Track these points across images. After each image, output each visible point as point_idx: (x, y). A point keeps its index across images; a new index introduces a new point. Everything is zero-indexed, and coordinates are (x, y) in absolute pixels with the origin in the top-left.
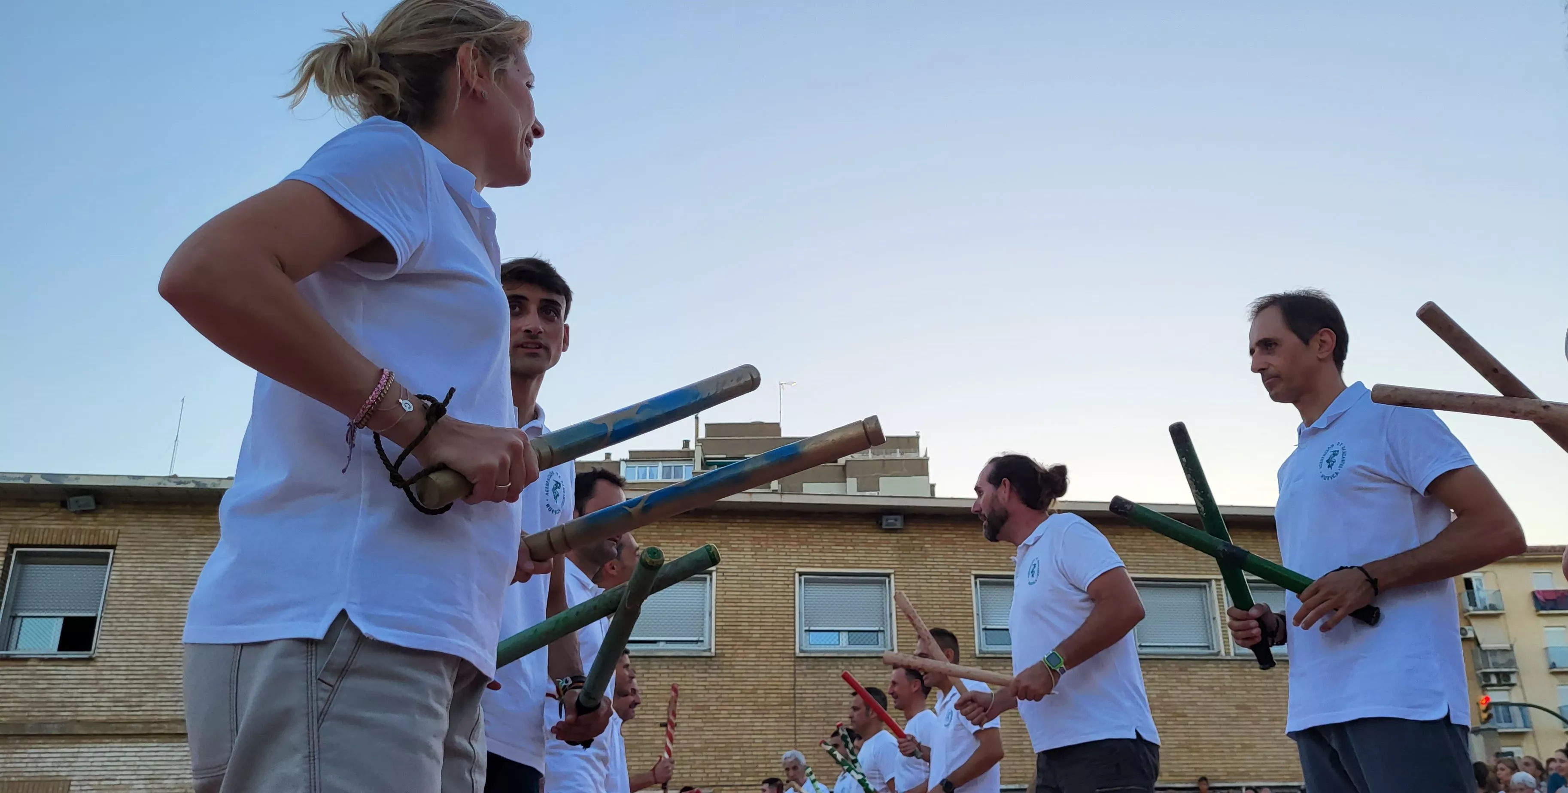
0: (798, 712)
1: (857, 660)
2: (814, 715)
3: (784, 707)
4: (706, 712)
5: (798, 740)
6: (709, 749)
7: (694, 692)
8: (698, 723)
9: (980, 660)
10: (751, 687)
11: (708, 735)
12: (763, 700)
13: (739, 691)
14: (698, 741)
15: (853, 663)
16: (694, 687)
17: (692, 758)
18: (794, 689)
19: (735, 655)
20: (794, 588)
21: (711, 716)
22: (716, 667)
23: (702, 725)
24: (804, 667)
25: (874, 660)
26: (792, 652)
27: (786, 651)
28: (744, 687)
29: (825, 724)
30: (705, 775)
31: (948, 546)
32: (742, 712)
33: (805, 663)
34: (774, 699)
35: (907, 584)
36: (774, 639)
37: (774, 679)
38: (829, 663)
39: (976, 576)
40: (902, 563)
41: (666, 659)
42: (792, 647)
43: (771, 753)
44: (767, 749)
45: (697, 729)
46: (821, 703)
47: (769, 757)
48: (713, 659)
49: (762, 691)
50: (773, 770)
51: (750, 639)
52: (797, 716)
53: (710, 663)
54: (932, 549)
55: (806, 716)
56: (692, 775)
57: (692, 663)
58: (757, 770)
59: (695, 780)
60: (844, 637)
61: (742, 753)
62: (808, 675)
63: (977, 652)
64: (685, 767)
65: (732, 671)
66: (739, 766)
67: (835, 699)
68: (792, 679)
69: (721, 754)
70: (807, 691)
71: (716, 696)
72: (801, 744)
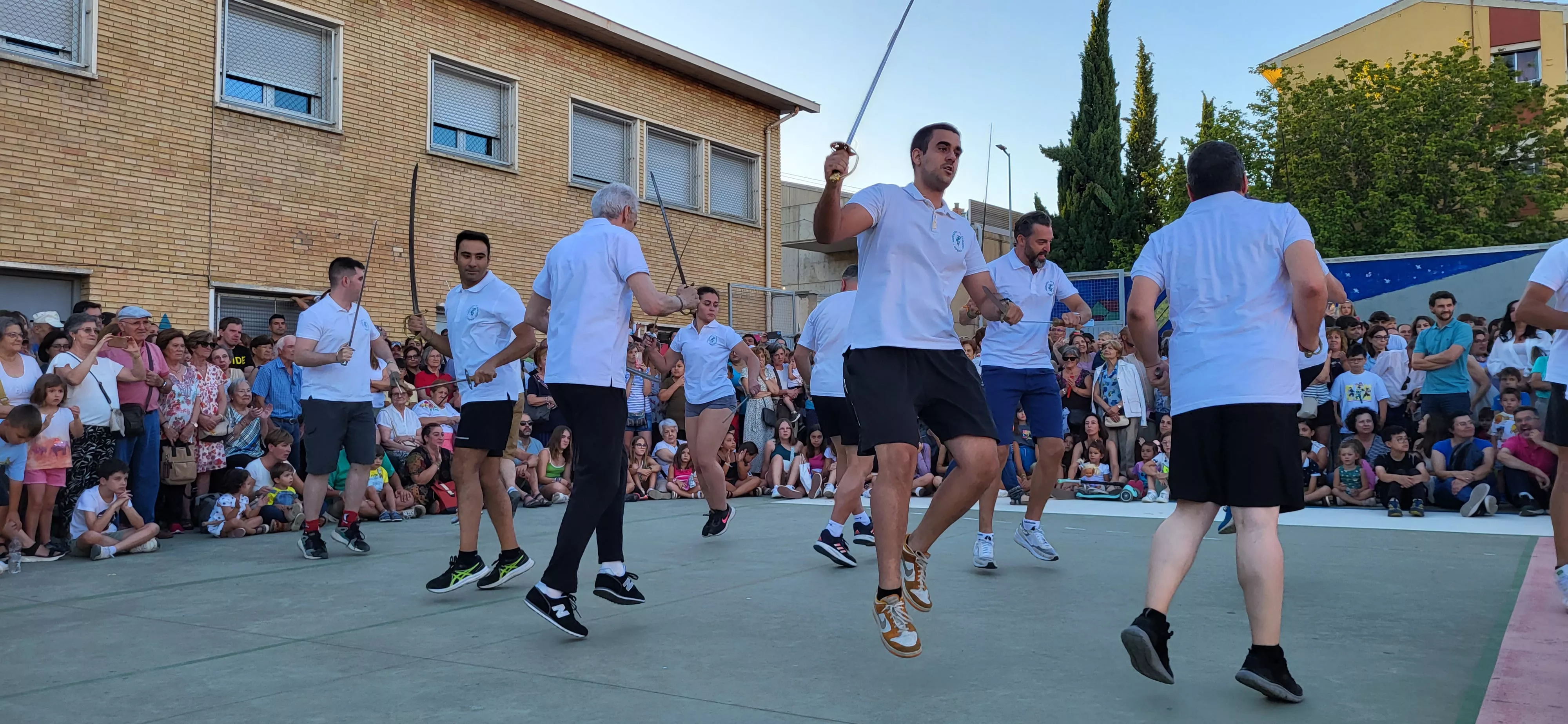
0: (214, 181)
1: (293, 128)
2: (235, 190)
3: (196, 172)
4: (80, 158)
5: (213, 219)
6: (85, 213)
7: (62, 125)
8: (68, 172)
9: (430, 158)
10: (151, 136)
11: (84, 192)
12: (167, 157)
13: (133, 139)
14: (69, 199)
15: (288, 131)
16: (64, 120)
17: (57, 221)
18: (211, 150)
19: (128, 85)
20: (215, 11)
21: (90, 166)
22: (99, 97)
23: (77, 176)
24: (225, 123)
25: (314, 132)
26: (210, 98)
27: (201, 96)
28: (140, 134)
29: (250, 203)
30: (80, 249)
31: (406, 10)
32: (137, 168)
33: (226, 118)
34: (181, 157)
35: (357, 45)
36: (185, 76)
37: (182, 131)
38: (259, 125)
39: (434, 57)
40: (353, 15)
41: (16, 67)
42: (211, 93)
43: (176, 231)
44: (170, 224)
45: (67, 181)
46: (245, 176)
47: (174, 236)
48: (93, 83)
49: (167, 145)
50: (178, 253)
51: (150, 67)
52: (214, 187)
53: (88, 88)
54: (388, 9)
55: (225, 188)
56: (58, 246)
57: (60, 82)
58: (155, 251)
59: (64, 253)
60: (269, 93)
61: (135, 225)
62: (230, 135)
63: (428, 148)
64: (46, 232)
65: (122, 107)
66: (130, 242)
67: (263, 174)
68: (209, 137)
69: (103, 222)
70: (228, 156)
71: (98, 138)
72: (218, 225)
